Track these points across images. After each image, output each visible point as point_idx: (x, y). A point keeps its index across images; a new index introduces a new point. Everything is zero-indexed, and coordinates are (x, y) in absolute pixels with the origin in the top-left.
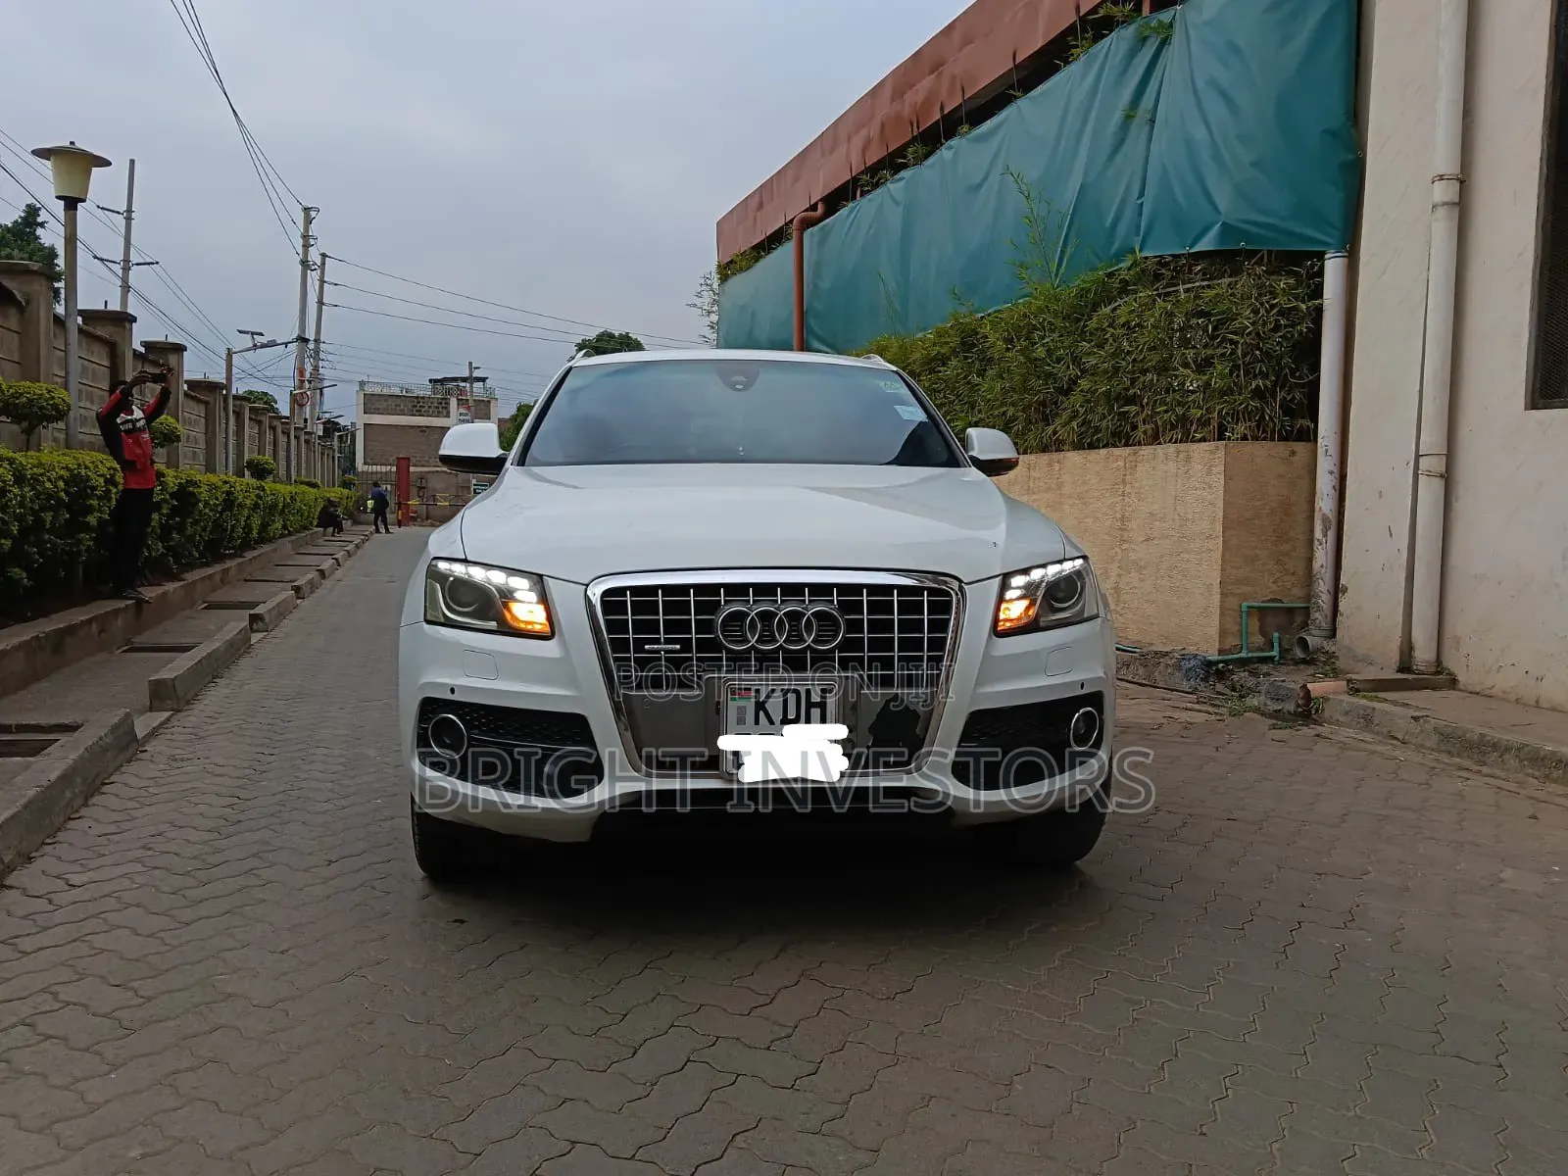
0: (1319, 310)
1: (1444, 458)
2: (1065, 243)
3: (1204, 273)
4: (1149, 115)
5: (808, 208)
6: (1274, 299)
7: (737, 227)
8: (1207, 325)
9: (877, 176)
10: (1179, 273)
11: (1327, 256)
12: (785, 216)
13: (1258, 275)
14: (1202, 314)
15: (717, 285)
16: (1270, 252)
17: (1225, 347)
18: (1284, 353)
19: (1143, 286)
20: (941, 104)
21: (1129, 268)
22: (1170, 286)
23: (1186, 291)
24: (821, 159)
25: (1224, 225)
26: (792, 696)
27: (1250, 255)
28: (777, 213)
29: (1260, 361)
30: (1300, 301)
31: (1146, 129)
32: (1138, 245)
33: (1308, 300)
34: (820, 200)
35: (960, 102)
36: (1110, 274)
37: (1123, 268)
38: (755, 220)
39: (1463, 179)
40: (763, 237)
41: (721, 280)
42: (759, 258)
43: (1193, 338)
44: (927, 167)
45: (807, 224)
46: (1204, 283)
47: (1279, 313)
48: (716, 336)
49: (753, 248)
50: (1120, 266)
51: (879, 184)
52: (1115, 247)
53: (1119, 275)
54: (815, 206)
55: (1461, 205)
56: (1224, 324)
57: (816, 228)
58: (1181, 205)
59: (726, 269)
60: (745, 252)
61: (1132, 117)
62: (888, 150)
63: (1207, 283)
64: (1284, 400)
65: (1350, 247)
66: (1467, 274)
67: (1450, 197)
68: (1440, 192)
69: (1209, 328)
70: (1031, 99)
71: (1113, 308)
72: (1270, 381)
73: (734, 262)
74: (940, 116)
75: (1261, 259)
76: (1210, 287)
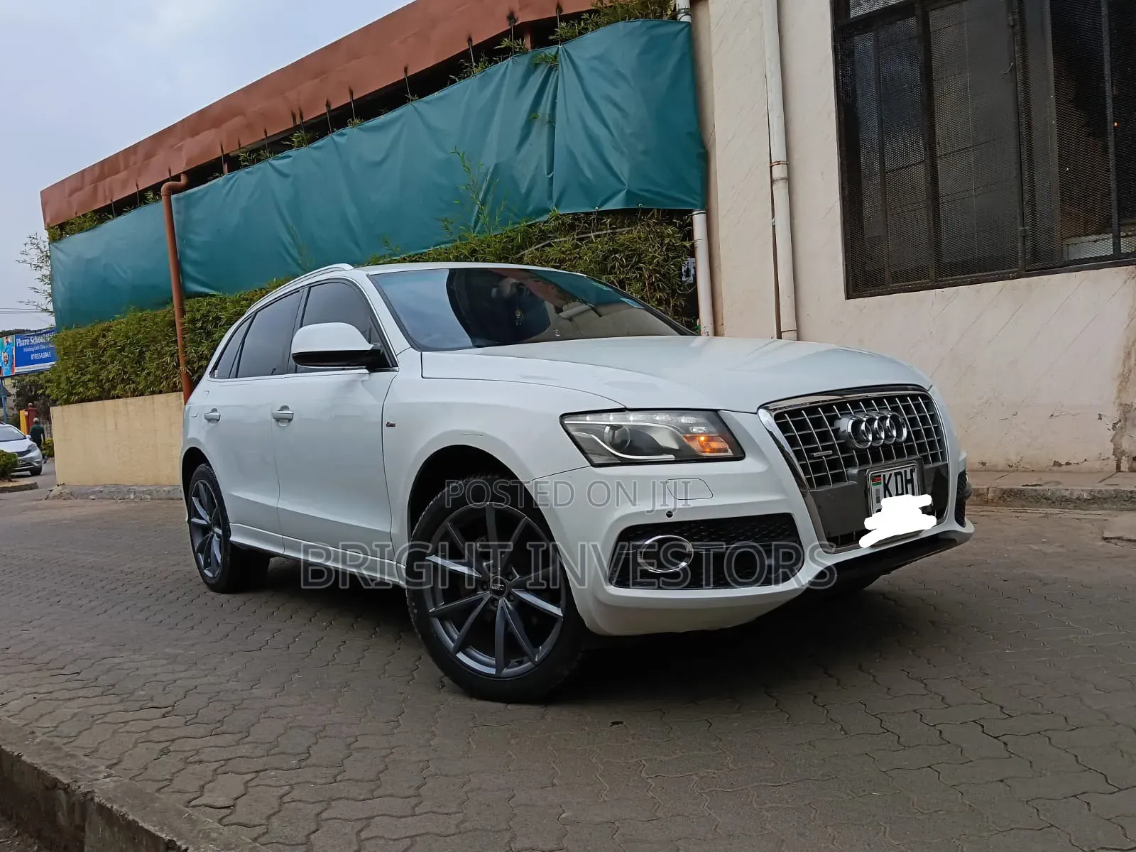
0: (693, 247)
1: (782, 330)
2: (483, 203)
3: (610, 225)
4: (547, 117)
5: (169, 179)
6: (663, 239)
7: (70, 195)
8: (621, 259)
9: (256, 154)
10: (590, 224)
11: (694, 213)
12: (137, 185)
13: (648, 225)
14: (616, 251)
15: (47, 244)
16: (658, 210)
17: (635, 273)
18: (675, 275)
19: (560, 234)
20: (327, 102)
21: (545, 222)
22: (583, 233)
23: (597, 237)
24: (183, 139)
25: (628, 192)
26: (899, 477)
27: (645, 212)
28: (124, 184)
29: (660, 280)
30: (682, 241)
31: (546, 127)
32: (552, 206)
33: (685, 240)
34: (183, 173)
35: (349, 101)
36: (530, 226)
37: (540, 222)
38: (95, 189)
39: (788, 164)
40: (109, 202)
41: (53, 239)
42: (106, 220)
43: (613, 267)
44: (315, 148)
45: (173, 190)
46: (609, 231)
47: (667, 250)
48: (48, 288)
49: (95, 212)
50: (537, 220)
51: (258, 161)
52: (531, 208)
53: (537, 227)
54: (177, 178)
55: (789, 179)
56: (632, 257)
57: (182, 195)
58: (588, 179)
59: (60, 230)
60: (84, 215)
61: (535, 118)
62: (266, 135)
63: (612, 231)
64: (675, 306)
65: (706, 207)
66: (796, 221)
67: (784, 175)
68: (779, 172)
69: (623, 261)
70: (427, 102)
71: (535, 250)
72: (667, 293)
73: (72, 224)
74: (326, 111)
75: (653, 214)
76: (615, 233)
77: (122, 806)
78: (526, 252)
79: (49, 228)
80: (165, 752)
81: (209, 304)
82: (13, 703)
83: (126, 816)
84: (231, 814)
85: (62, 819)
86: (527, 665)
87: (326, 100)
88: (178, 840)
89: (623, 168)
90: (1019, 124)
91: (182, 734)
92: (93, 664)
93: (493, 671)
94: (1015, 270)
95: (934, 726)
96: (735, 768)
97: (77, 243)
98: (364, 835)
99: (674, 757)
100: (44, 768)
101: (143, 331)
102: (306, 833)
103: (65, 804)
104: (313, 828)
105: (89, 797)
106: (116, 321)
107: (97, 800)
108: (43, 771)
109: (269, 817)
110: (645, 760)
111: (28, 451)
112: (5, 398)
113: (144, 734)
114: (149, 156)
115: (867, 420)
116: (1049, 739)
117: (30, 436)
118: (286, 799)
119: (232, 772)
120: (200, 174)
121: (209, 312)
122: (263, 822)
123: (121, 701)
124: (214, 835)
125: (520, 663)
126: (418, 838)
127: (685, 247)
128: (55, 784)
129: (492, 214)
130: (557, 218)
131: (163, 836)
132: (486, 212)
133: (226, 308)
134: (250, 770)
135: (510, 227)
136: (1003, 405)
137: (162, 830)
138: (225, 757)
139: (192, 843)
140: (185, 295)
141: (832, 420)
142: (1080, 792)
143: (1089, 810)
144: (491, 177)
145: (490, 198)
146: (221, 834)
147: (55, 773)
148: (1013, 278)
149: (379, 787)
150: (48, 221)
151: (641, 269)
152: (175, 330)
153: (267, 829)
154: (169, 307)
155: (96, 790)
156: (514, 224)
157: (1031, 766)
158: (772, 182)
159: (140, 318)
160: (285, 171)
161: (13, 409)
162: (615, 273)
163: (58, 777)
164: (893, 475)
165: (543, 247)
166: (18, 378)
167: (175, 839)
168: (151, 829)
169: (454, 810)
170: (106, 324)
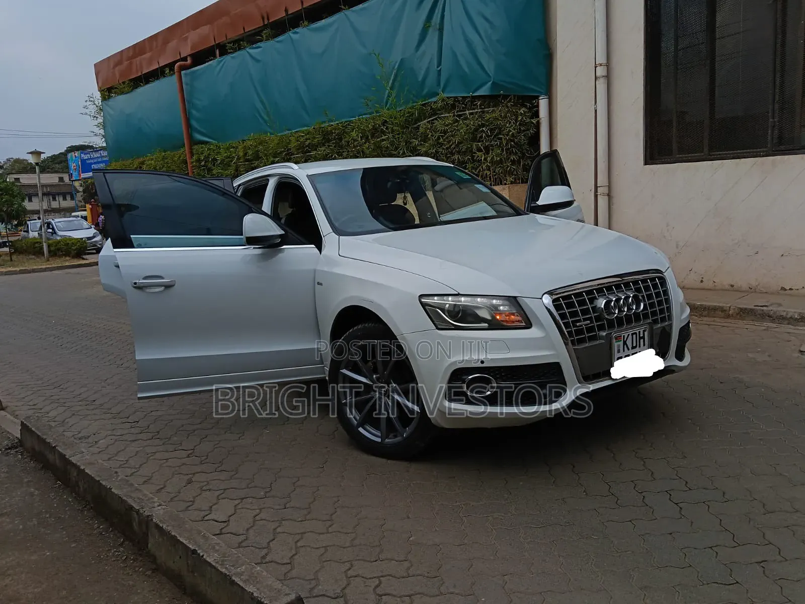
0: (538, 123)
1: (598, 186)
2: (392, 88)
3: (480, 106)
4: (438, 26)
5: (179, 59)
6: (517, 118)
7: (114, 68)
8: (487, 131)
9: (238, 44)
10: (466, 105)
11: (540, 98)
12: (158, 63)
13: (507, 107)
14: (483, 125)
15: (100, 101)
16: (514, 96)
17: (496, 141)
18: (525, 143)
19: (445, 111)
20: (286, 8)
21: (434, 102)
22: (461, 111)
23: (471, 114)
24: (188, 31)
25: (493, 83)
26: (634, 336)
27: (505, 97)
28: (150, 61)
29: (514, 147)
30: (531, 119)
31: (437, 33)
32: (440, 91)
33: (533, 118)
34: (189, 55)
35: (300, 8)
36: (424, 105)
37: (431, 102)
38: (131, 63)
39: (608, 65)
40: (140, 74)
41: (104, 99)
42: (139, 87)
43: (481, 137)
44: (278, 42)
45: (183, 68)
46: (479, 110)
47: (520, 124)
48: (102, 132)
49: (131, 80)
50: (429, 101)
51: (240, 49)
52: (425, 91)
53: (430, 106)
54: (185, 59)
55: (608, 77)
56: (495, 130)
57: (189, 71)
58: (466, 72)
59: (108, 92)
60: (124, 83)
61: (429, 26)
62: (244, 31)
63: (481, 110)
64: (524, 165)
65: (549, 94)
66: (612, 107)
67: (605, 73)
68: (601, 71)
69: (488, 132)
70: (353, 11)
71: (427, 122)
72: (518, 156)
73: (116, 88)
74: (285, 15)
75: (511, 99)
76: (483, 112)
77: (168, 526)
78: (422, 123)
79: (101, 90)
80: (190, 482)
81: (209, 149)
82: (101, 442)
83: (170, 532)
84: (227, 526)
85: (135, 526)
86: (399, 439)
87: (284, 8)
88: (199, 549)
89: (490, 67)
90: (776, 44)
91: (199, 470)
92: (146, 415)
93: (379, 440)
94: (765, 149)
95: (642, 493)
96: (515, 513)
97: (120, 101)
98: (299, 544)
99: (481, 503)
100: (124, 498)
101: (166, 166)
102: (268, 541)
103: (137, 520)
104: (272, 538)
105: (150, 519)
106: (148, 158)
107: (154, 520)
108: (124, 500)
109: (248, 530)
110: (463, 505)
111: (94, 237)
112: (76, 194)
113: (177, 468)
114: (166, 42)
115: (616, 300)
116: (709, 507)
117: (94, 226)
118: (257, 518)
119: (228, 498)
120: (200, 57)
121: (209, 154)
122: (245, 532)
123: (163, 444)
124: (217, 548)
125: (395, 436)
126: (328, 548)
127: (533, 123)
128: (132, 508)
129: (398, 96)
130: (443, 100)
131: (191, 546)
132: (394, 95)
133: (220, 152)
134: (238, 498)
135: (410, 105)
136: (749, 246)
137: (190, 542)
138: (224, 488)
139: (206, 552)
140: (193, 142)
141: (592, 300)
142: (715, 545)
143: (716, 557)
144: (397, 71)
145: (397, 84)
146: (221, 547)
147: (130, 501)
148: (763, 156)
149: (309, 513)
150: (100, 85)
151: (501, 139)
152: (187, 167)
153: (247, 537)
154: (182, 150)
155: (154, 515)
156: (413, 103)
157: (692, 525)
158: (596, 78)
159: (164, 156)
160: (259, 58)
161: (81, 202)
162: (483, 141)
163: (132, 504)
164: (630, 334)
165: (433, 120)
166: (84, 181)
167: (197, 549)
168: (184, 542)
169: (350, 531)
170: (141, 160)
